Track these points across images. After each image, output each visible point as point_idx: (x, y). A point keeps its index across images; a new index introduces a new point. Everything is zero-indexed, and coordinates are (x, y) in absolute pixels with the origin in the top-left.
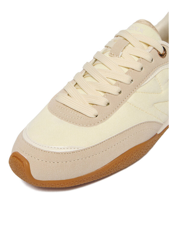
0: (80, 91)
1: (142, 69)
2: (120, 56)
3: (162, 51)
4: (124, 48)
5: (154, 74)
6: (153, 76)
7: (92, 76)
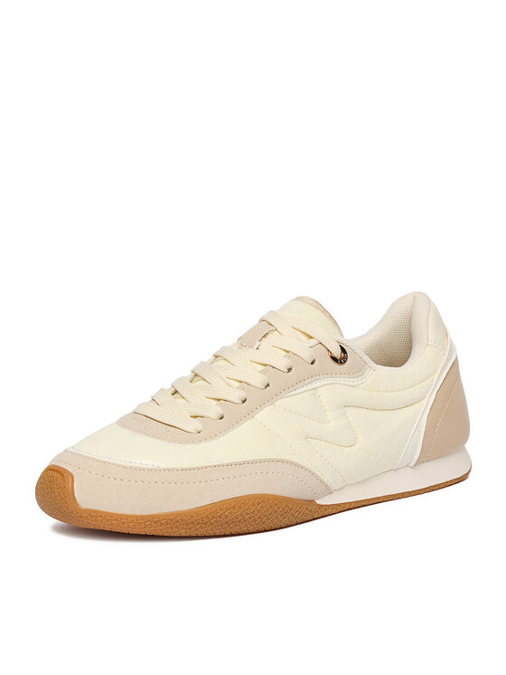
0: (181, 401)
1: (290, 370)
2: (256, 347)
3: (337, 353)
4: (264, 336)
5: (314, 385)
6: (310, 387)
7: (204, 379)
